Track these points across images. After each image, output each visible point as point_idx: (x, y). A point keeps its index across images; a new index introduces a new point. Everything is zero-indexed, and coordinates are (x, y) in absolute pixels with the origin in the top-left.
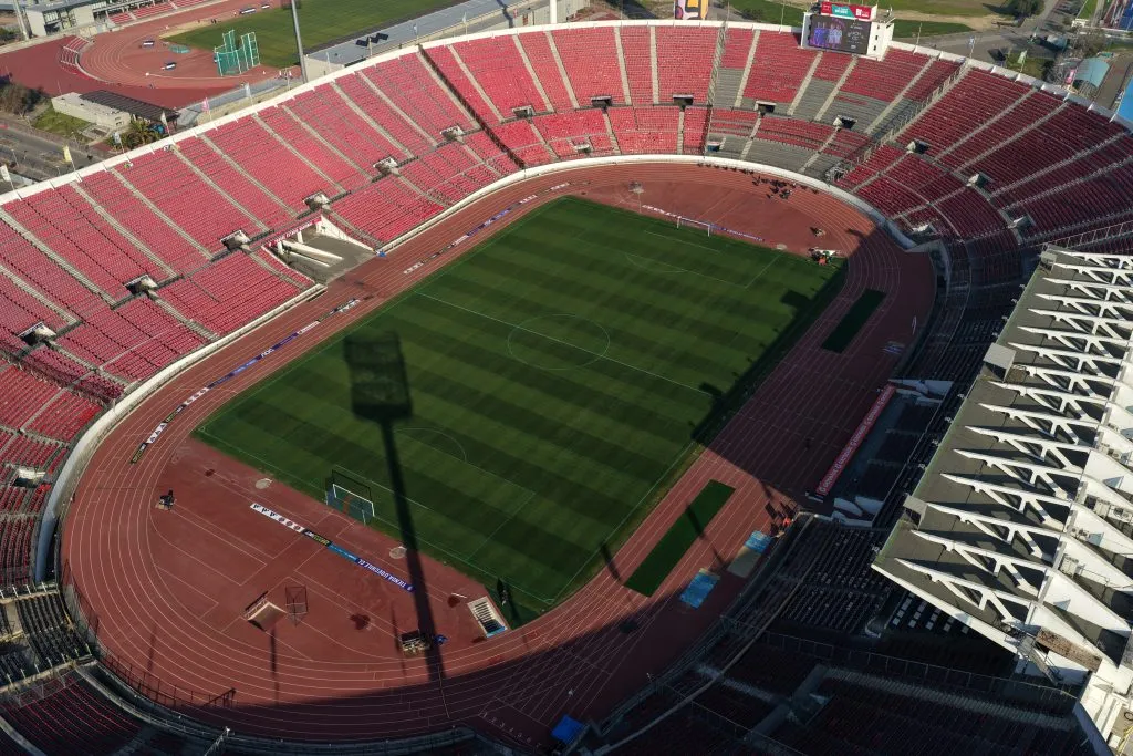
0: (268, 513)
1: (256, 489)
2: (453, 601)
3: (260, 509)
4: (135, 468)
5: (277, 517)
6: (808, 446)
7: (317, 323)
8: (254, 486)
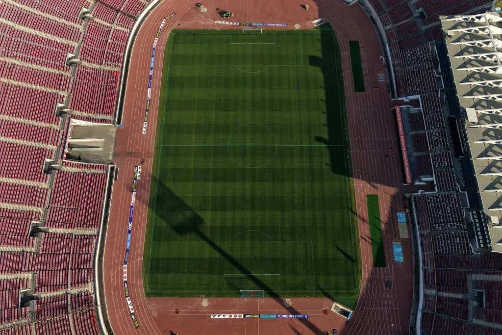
0: (222, 317)
1: (205, 307)
2: (325, 312)
3: (216, 317)
4: (142, 330)
5: (227, 316)
6: (387, 156)
7: (134, 193)
8: (202, 307)
